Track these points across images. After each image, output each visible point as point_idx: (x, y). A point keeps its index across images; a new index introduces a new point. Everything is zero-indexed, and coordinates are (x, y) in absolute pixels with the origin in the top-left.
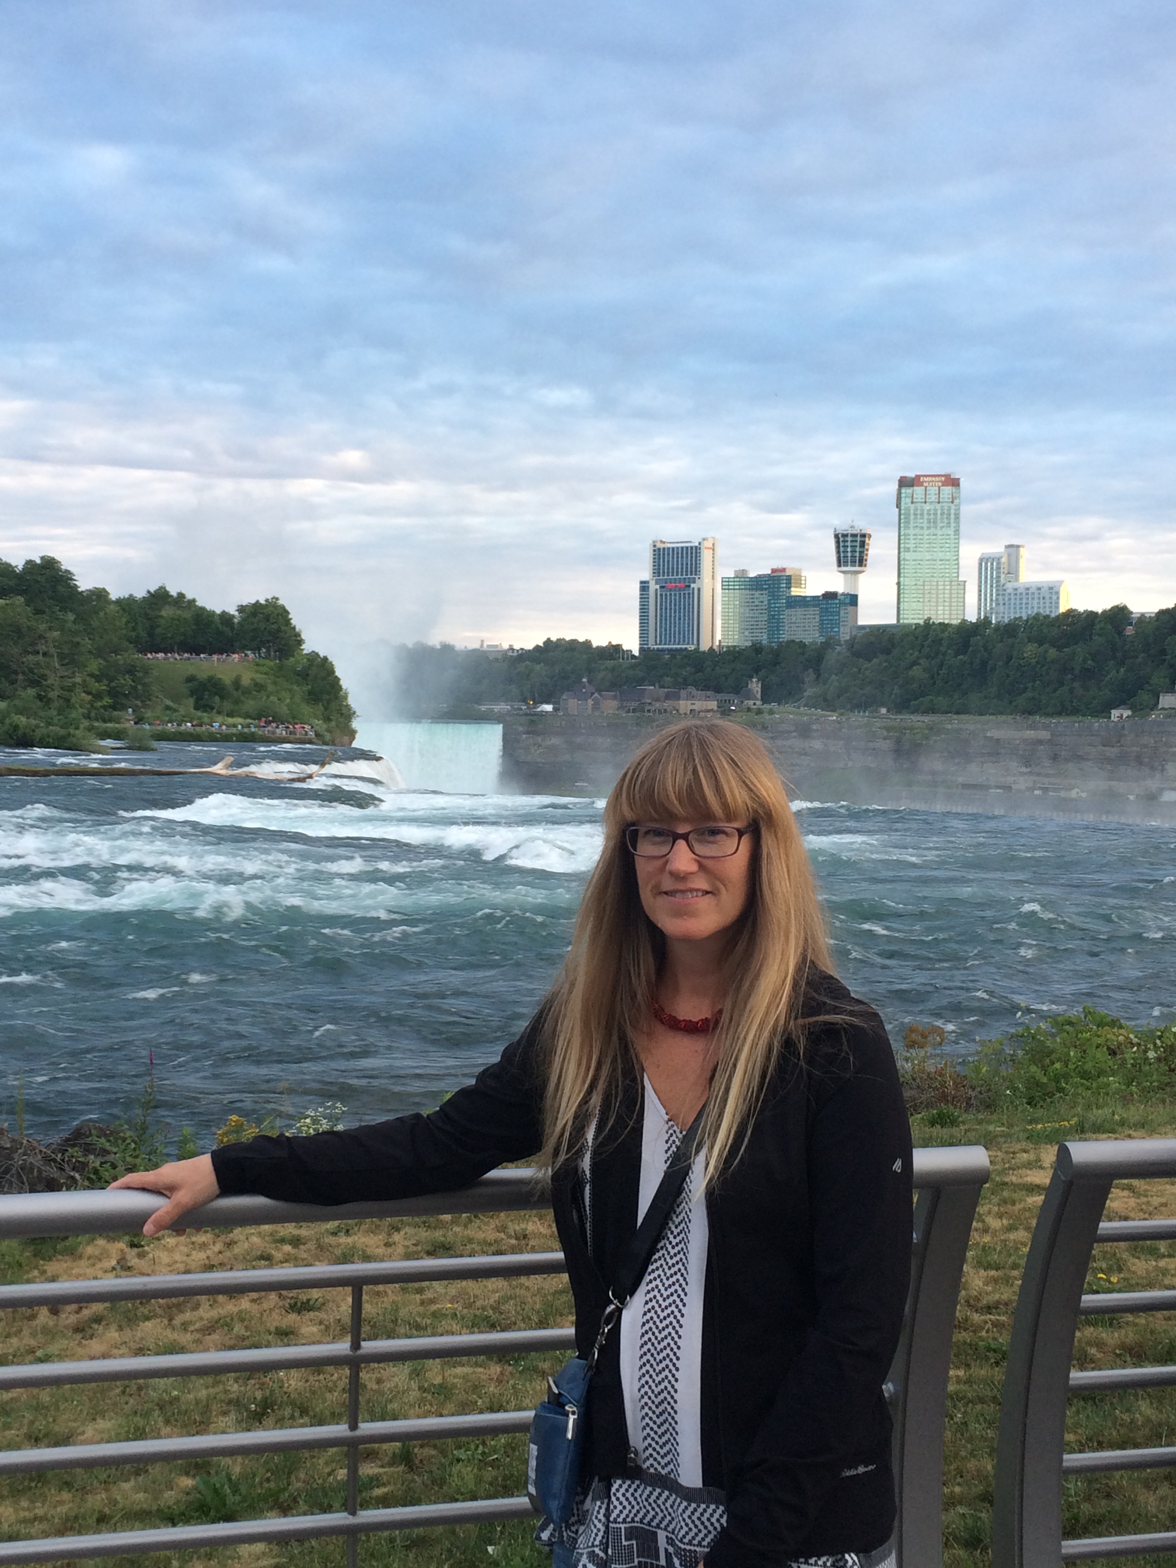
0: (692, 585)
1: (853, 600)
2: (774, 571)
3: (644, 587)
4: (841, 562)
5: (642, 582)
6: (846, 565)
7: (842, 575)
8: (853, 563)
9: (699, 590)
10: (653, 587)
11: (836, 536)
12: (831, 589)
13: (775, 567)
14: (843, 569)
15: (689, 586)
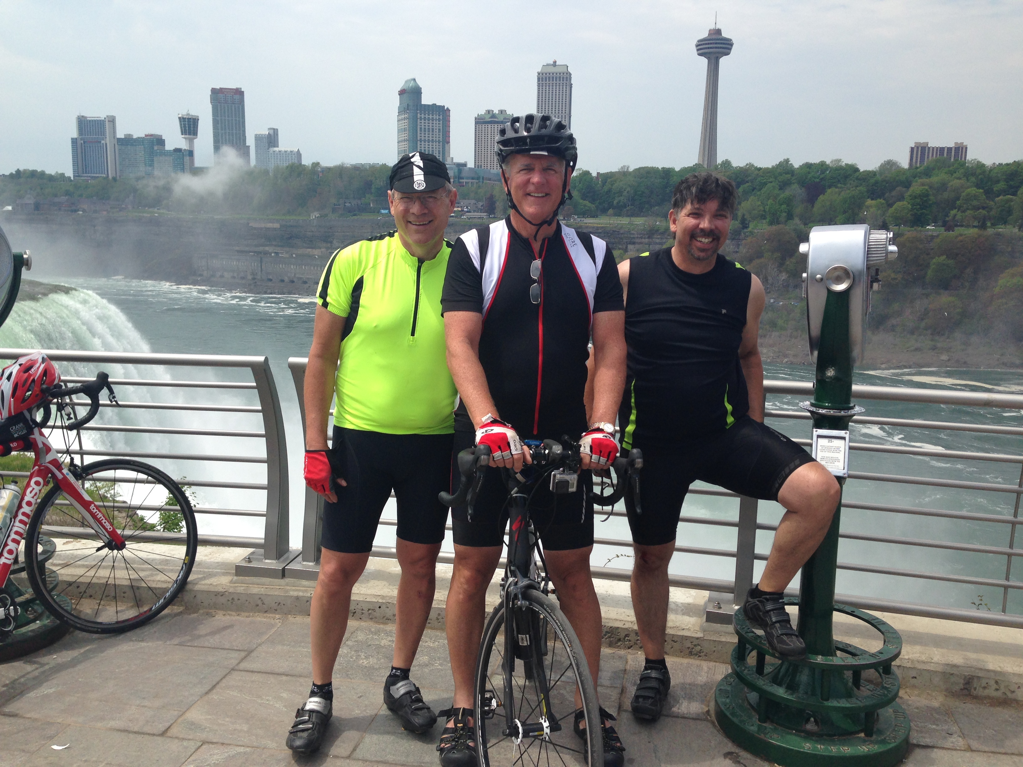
0: (102, 142)
1: (191, 153)
2: (146, 136)
3: (74, 141)
4: (184, 132)
5: (72, 139)
6: (186, 134)
7: (184, 140)
8: (190, 134)
9: (106, 144)
10: (80, 142)
11: (179, 118)
12: (178, 147)
13: (147, 133)
14: (183, 136)
15: (101, 142)
